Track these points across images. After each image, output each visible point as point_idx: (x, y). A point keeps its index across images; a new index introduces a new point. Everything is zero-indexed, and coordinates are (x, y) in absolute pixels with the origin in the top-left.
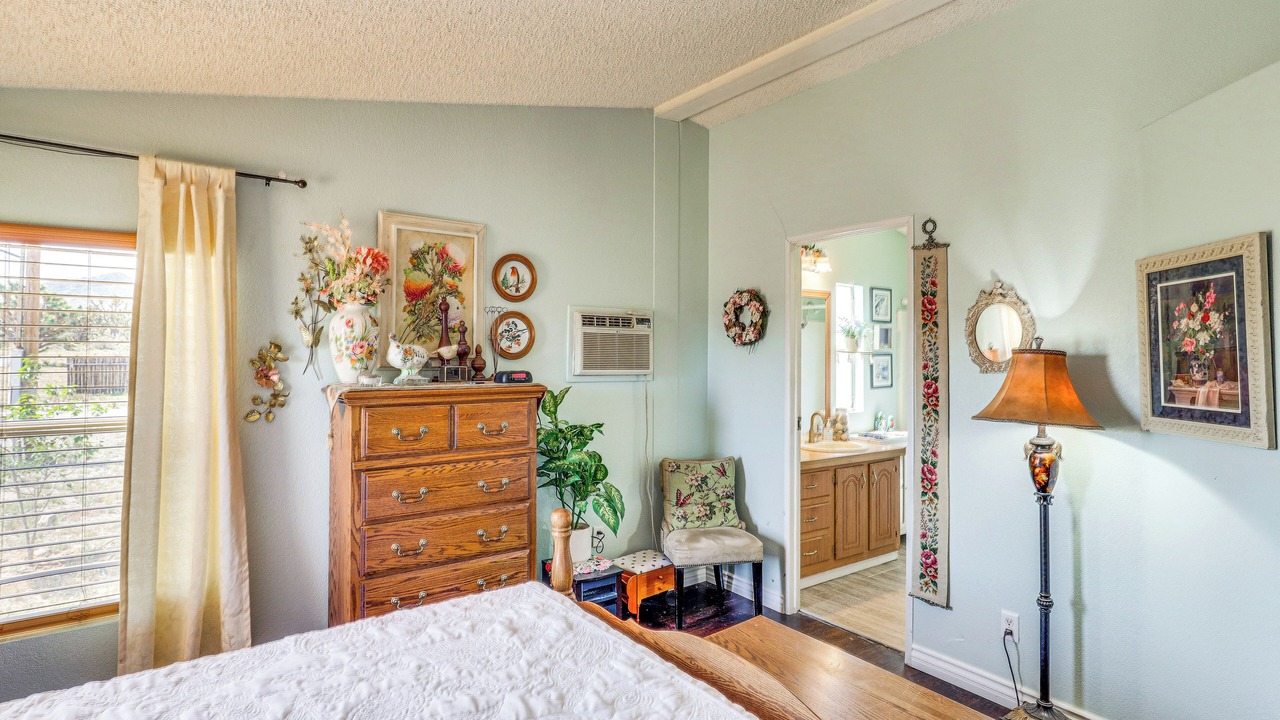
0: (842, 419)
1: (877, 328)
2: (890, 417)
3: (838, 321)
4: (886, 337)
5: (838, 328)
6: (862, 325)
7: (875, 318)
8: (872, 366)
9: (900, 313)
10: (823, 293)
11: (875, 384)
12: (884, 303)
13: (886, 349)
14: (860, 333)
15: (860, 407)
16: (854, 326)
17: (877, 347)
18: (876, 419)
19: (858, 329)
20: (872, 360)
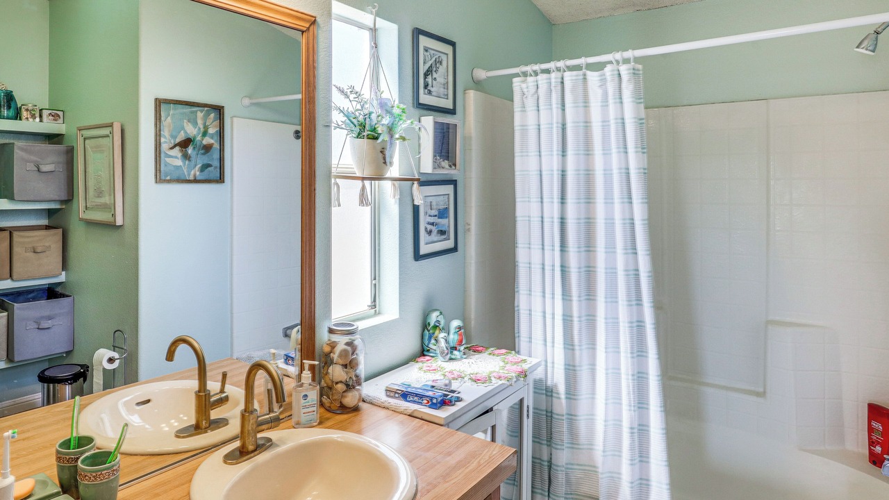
0: (344, 354)
1: (428, 121)
2: (456, 323)
3: (337, 98)
4: (445, 144)
5: (337, 117)
6: (396, 111)
7: (425, 99)
8: (416, 209)
9: (472, 94)
10: (300, 16)
11: (424, 250)
12: (442, 69)
13: (446, 171)
14: (391, 130)
15: (391, 309)
16: (376, 110)
17: (427, 166)
18: (425, 326)
19: (386, 120)
20: (420, 195)
